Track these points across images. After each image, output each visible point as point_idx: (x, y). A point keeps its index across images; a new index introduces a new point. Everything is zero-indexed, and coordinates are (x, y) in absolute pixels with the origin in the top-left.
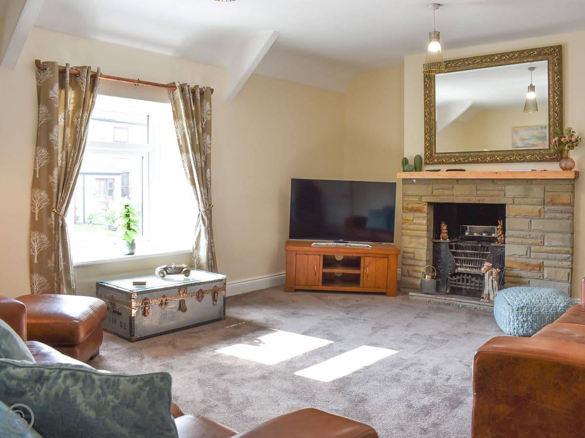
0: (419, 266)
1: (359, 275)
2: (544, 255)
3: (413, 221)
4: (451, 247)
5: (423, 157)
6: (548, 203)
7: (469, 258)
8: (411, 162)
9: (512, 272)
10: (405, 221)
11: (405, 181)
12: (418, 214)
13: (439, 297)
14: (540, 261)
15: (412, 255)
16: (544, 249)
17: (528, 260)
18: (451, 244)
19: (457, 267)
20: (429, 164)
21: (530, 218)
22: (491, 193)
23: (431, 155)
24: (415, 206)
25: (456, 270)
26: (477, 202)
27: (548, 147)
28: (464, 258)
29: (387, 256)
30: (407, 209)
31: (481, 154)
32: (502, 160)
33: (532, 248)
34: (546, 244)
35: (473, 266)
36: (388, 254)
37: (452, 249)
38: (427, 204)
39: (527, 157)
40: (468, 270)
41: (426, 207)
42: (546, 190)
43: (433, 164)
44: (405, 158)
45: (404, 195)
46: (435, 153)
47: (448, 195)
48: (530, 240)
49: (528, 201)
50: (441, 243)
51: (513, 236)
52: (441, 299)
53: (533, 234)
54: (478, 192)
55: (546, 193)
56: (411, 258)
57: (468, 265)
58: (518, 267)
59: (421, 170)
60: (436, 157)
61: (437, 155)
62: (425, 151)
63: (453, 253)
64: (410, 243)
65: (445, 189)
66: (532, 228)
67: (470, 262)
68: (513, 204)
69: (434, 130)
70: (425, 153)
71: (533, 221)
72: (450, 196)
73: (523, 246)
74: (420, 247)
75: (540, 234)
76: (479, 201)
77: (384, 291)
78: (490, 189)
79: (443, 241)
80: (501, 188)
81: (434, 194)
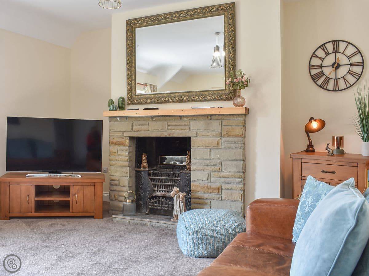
0: (123, 191)
1: (69, 201)
2: (222, 180)
3: (117, 153)
4: (149, 175)
5: (126, 98)
6: (225, 135)
7: (163, 183)
8: (116, 103)
9: (197, 194)
10: (111, 153)
11: (111, 119)
12: (121, 147)
13: (137, 219)
14: (219, 185)
15: (117, 182)
16: (222, 174)
17: (209, 184)
18: (150, 172)
19: (154, 191)
20: (131, 104)
21: (210, 148)
22: (179, 128)
23: (132, 96)
24: (119, 140)
25: (154, 194)
26: (168, 136)
27: (224, 89)
28: (160, 183)
29: (94, 184)
30: (113, 143)
31: (171, 95)
32: (188, 100)
33: (212, 174)
34: (223, 171)
35: (167, 190)
36: (95, 182)
37: (151, 176)
38: (128, 138)
39: (208, 97)
40: (163, 193)
41: (128, 141)
42: (223, 124)
43: (133, 104)
44: (111, 100)
45: (110, 131)
46: (135, 95)
47: (145, 131)
48: (210, 167)
49: (208, 134)
50: (141, 171)
51: (197, 164)
52: (138, 220)
53: (213, 162)
54: (169, 127)
55: (223, 127)
56: (116, 185)
57: (164, 190)
58: (201, 190)
59: (124, 109)
60: (136, 99)
61: (136, 97)
62: (127, 93)
63: (151, 179)
64: (116, 172)
65: (143, 125)
66: (212, 157)
67: (165, 186)
68: (197, 136)
69: (134, 75)
70: (128, 94)
71: (212, 151)
72: (147, 131)
73: (205, 173)
74: (124, 175)
75: (219, 162)
76: (169, 135)
77: (92, 214)
78: (178, 124)
79: (143, 170)
80: (187, 123)
81: (134, 130)
